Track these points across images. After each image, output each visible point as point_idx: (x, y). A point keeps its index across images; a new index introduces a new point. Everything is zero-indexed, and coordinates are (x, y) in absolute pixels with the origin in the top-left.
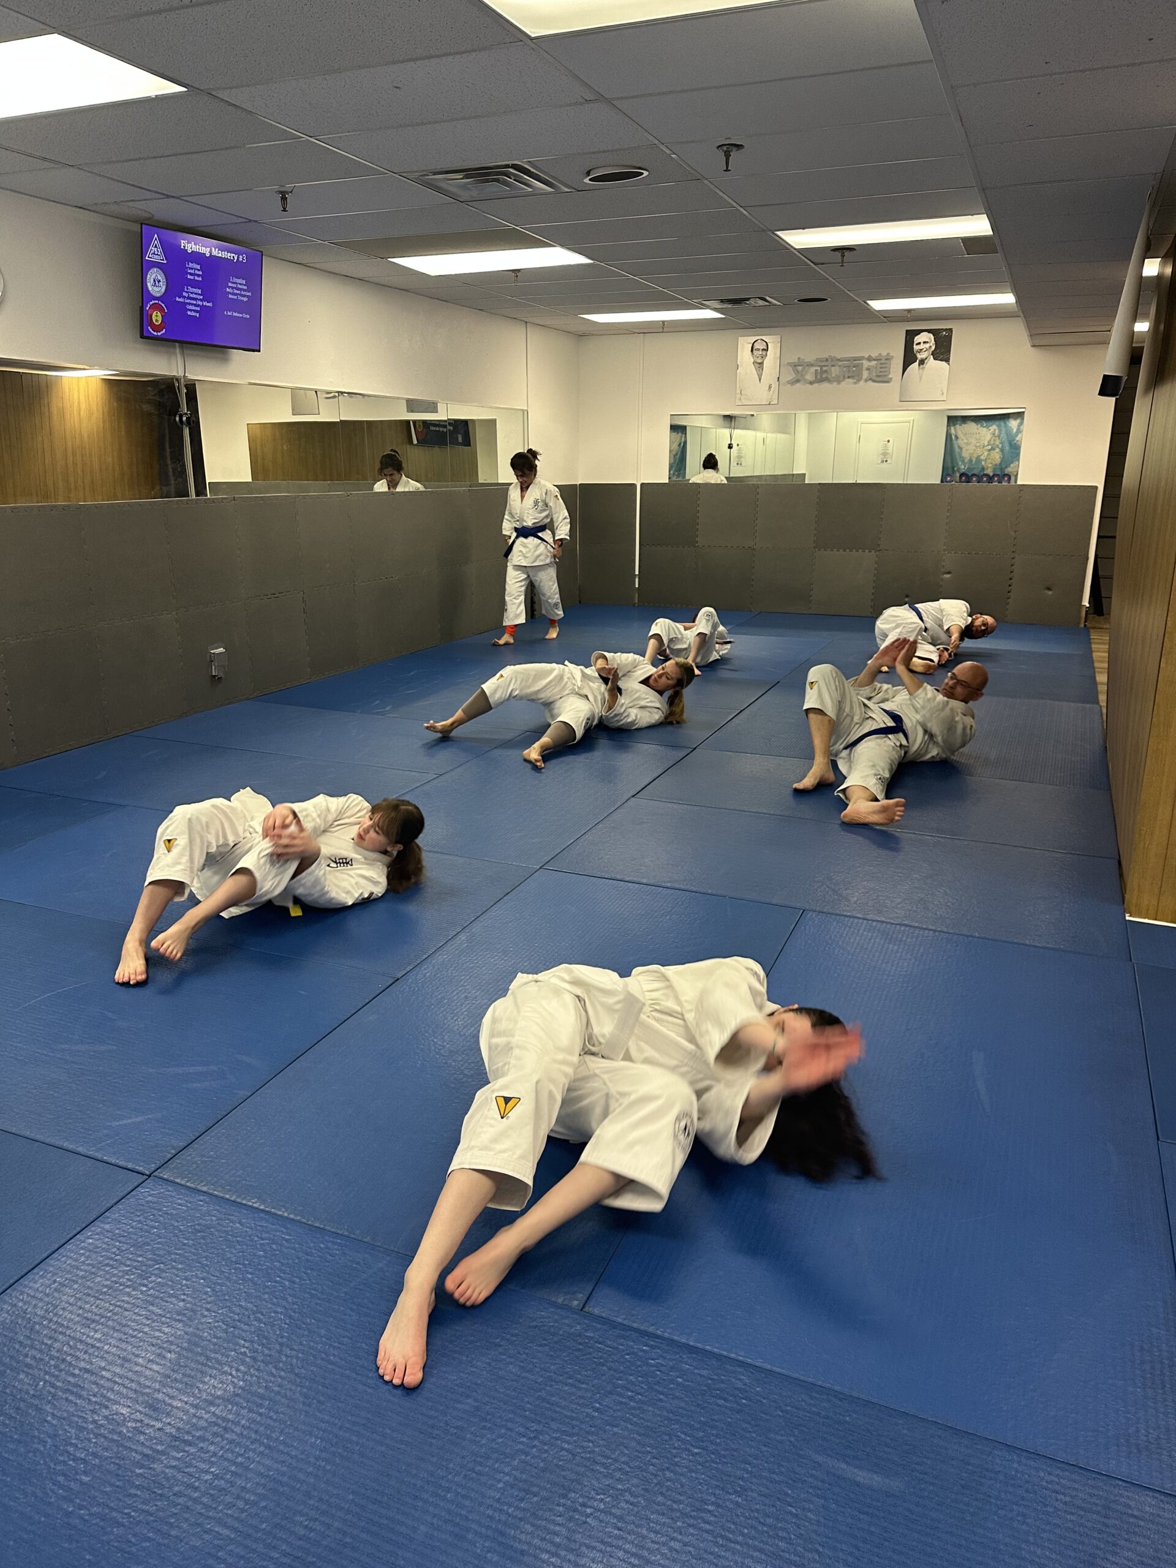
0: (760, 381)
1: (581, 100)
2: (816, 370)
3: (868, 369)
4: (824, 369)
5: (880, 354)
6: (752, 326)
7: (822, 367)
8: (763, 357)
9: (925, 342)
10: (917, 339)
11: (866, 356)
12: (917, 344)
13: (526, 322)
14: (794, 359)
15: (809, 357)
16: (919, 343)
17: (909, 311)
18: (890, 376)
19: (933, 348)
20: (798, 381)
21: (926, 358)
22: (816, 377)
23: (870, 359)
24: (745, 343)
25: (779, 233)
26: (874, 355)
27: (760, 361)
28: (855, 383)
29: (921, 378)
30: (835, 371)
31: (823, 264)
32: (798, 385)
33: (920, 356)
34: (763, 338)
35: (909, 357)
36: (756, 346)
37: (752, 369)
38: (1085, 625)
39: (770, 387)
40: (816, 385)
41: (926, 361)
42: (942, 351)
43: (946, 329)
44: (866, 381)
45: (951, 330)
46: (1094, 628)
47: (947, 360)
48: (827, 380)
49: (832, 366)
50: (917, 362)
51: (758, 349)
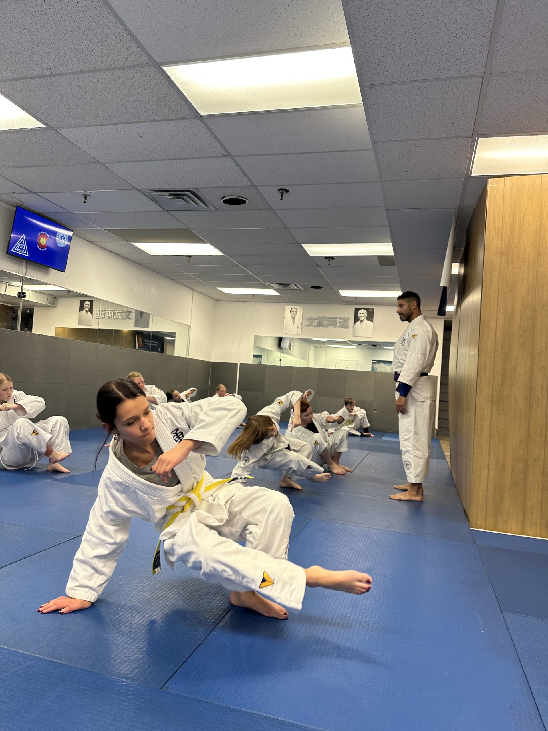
0: (294, 324)
1: (221, 155)
2: (318, 322)
3: (339, 322)
4: (321, 321)
5: (344, 317)
6: (291, 301)
7: (320, 320)
8: (295, 315)
9: (363, 313)
10: (360, 312)
11: (339, 317)
13: (193, 290)
14: (308, 316)
15: (314, 316)
16: (360, 314)
17: (356, 298)
18: (349, 326)
19: (366, 316)
20: (310, 325)
21: (363, 320)
22: (317, 324)
23: (340, 318)
24: (288, 309)
25: (302, 245)
26: (342, 317)
27: (294, 316)
28: (334, 328)
29: (361, 327)
30: (325, 322)
31: (321, 266)
32: (310, 327)
33: (361, 319)
34: (296, 307)
35: (357, 319)
36: (293, 310)
37: (291, 320)
38: (437, 437)
39: (298, 327)
40: (317, 328)
41: (363, 321)
42: (370, 316)
43: (371, 309)
44: (339, 327)
45: (373, 309)
46: (441, 439)
47: (372, 321)
48: (322, 325)
49: (324, 320)
50: (360, 321)
51: (293, 312)
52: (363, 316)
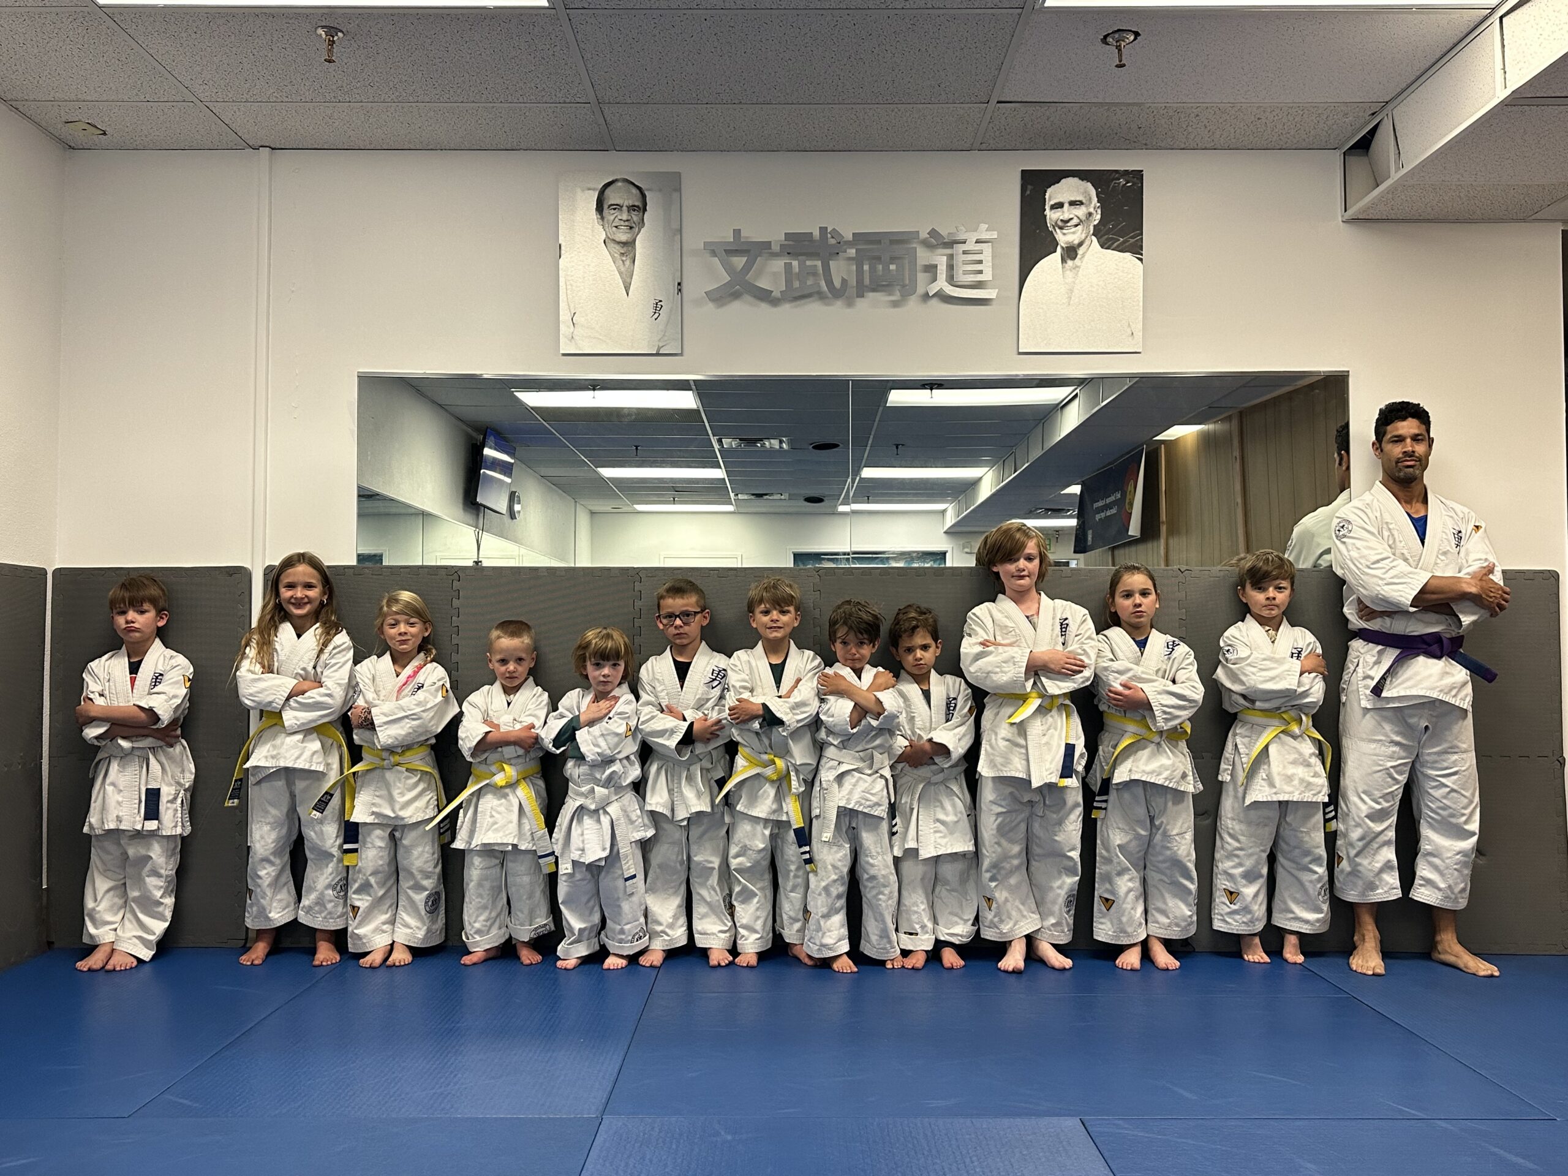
0: (627, 289)
2: (788, 267)
3: (929, 267)
4: (809, 262)
7: (801, 257)
8: (630, 229)
9: (1074, 202)
11: (924, 235)
12: (1053, 207)
14: (721, 233)
15: (765, 228)
16: (1060, 205)
18: (988, 286)
19: (1097, 217)
20: (736, 296)
21: (1081, 244)
22: (789, 282)
27: (623, 237)
28: (895, 304)
29: (1070, 290)
32: (737, 308)
33: (1064, 238)
34: (631, 176)
35: (1036, 240)
36: (613, 198)
37: (604, 261)
40: (787, 307)
41: (1080, 251)
43: (1125, 174)
44: (926, 297)
47: (1136, 249)
48: (822, 291)
49: (832, 256)
50: (1059, 249)
52: (1075, 221)
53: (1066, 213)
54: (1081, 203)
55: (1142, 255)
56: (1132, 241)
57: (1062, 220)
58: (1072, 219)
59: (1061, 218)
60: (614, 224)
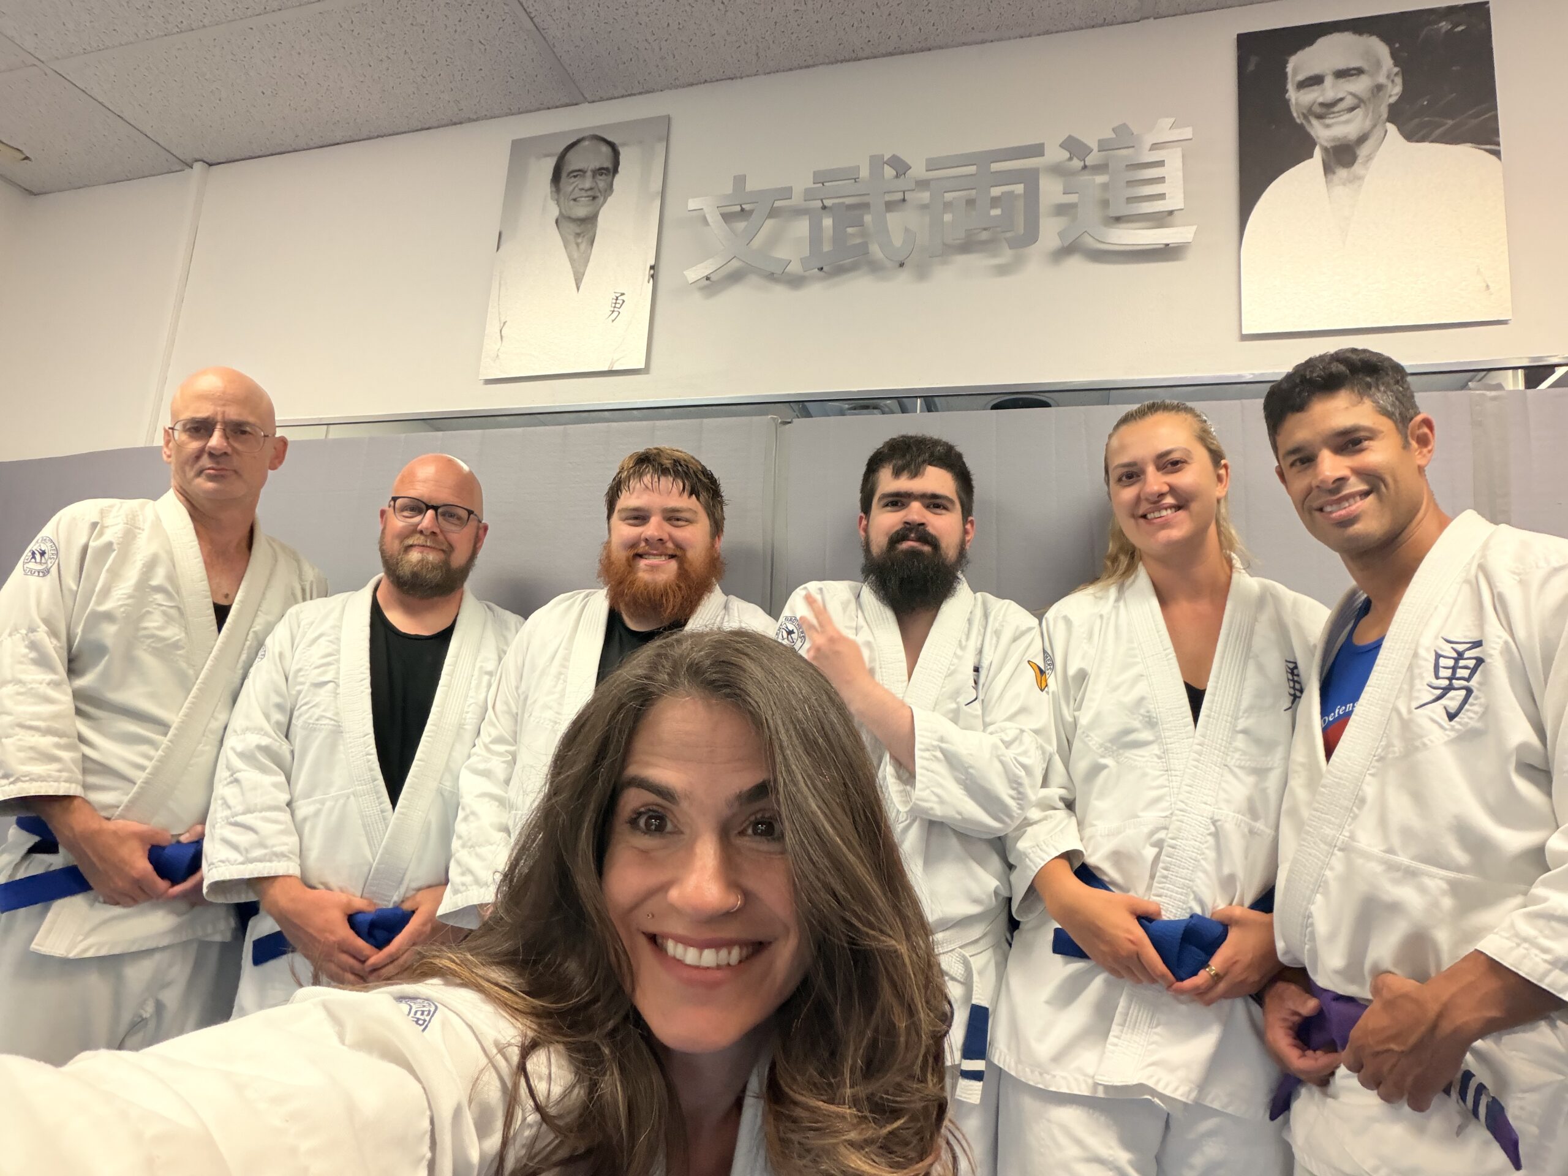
0: (579, 283)
4: (854, 217)
7: (840, 210)
8: (596, 195)
9: (1343, 70)
10: (1304, 63)
12: (1302, 85)
15: (786, 174)
19: (1395, 90)
20: (735, 277)
21: (1362, 139)
27: (581, 211)
28: (1003, 270)
32: (736, 295)
35: (1270, 145)
36: (575, 161)
39: (618, 305)
40: (816, 292)
41: (1363, 152)
44: (1056, 254)
45: (1481, 10)
47: (1485, 137)
48: (865, 263)
49: (892, 202)
50: (1318, 152)
51: (580, 173)
52: (1349, 102)
53: (1330, 90)
54: (1359, 71)
55: (1498, 144)
56: (1474, 122)
57: (1322, 105)
58: (1341, 99)
59: (1321, 100)
60: (573, 196)
